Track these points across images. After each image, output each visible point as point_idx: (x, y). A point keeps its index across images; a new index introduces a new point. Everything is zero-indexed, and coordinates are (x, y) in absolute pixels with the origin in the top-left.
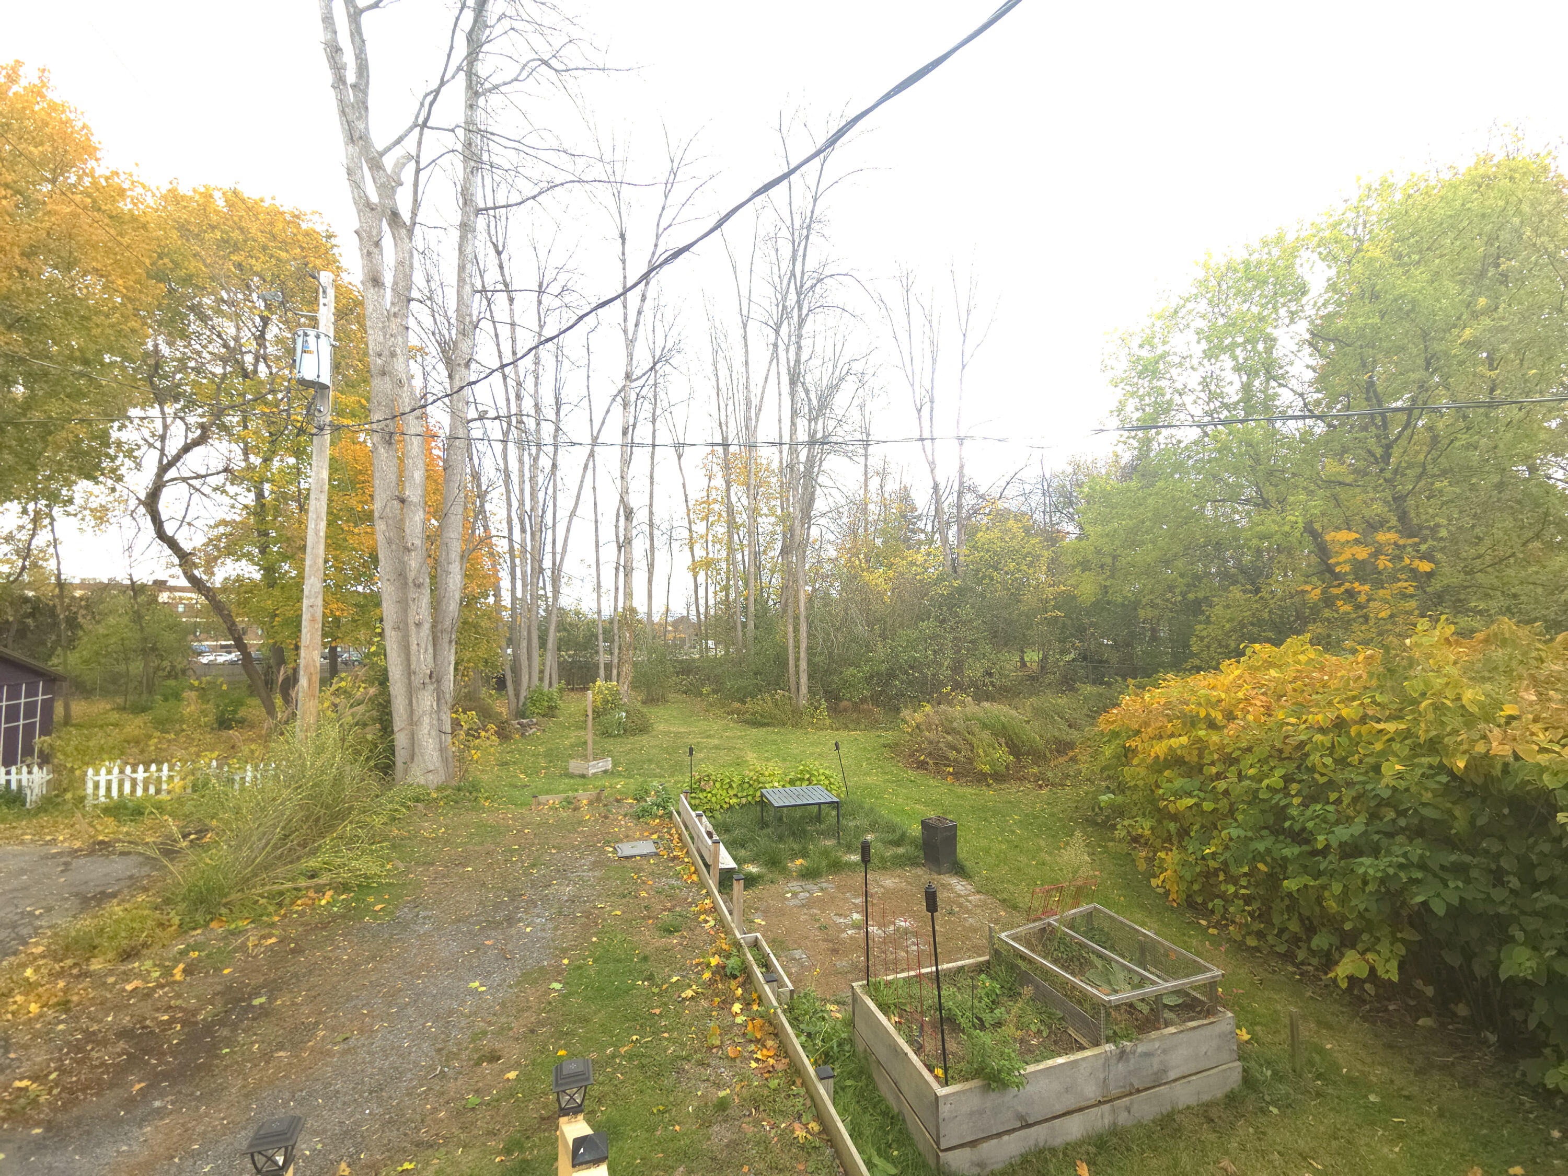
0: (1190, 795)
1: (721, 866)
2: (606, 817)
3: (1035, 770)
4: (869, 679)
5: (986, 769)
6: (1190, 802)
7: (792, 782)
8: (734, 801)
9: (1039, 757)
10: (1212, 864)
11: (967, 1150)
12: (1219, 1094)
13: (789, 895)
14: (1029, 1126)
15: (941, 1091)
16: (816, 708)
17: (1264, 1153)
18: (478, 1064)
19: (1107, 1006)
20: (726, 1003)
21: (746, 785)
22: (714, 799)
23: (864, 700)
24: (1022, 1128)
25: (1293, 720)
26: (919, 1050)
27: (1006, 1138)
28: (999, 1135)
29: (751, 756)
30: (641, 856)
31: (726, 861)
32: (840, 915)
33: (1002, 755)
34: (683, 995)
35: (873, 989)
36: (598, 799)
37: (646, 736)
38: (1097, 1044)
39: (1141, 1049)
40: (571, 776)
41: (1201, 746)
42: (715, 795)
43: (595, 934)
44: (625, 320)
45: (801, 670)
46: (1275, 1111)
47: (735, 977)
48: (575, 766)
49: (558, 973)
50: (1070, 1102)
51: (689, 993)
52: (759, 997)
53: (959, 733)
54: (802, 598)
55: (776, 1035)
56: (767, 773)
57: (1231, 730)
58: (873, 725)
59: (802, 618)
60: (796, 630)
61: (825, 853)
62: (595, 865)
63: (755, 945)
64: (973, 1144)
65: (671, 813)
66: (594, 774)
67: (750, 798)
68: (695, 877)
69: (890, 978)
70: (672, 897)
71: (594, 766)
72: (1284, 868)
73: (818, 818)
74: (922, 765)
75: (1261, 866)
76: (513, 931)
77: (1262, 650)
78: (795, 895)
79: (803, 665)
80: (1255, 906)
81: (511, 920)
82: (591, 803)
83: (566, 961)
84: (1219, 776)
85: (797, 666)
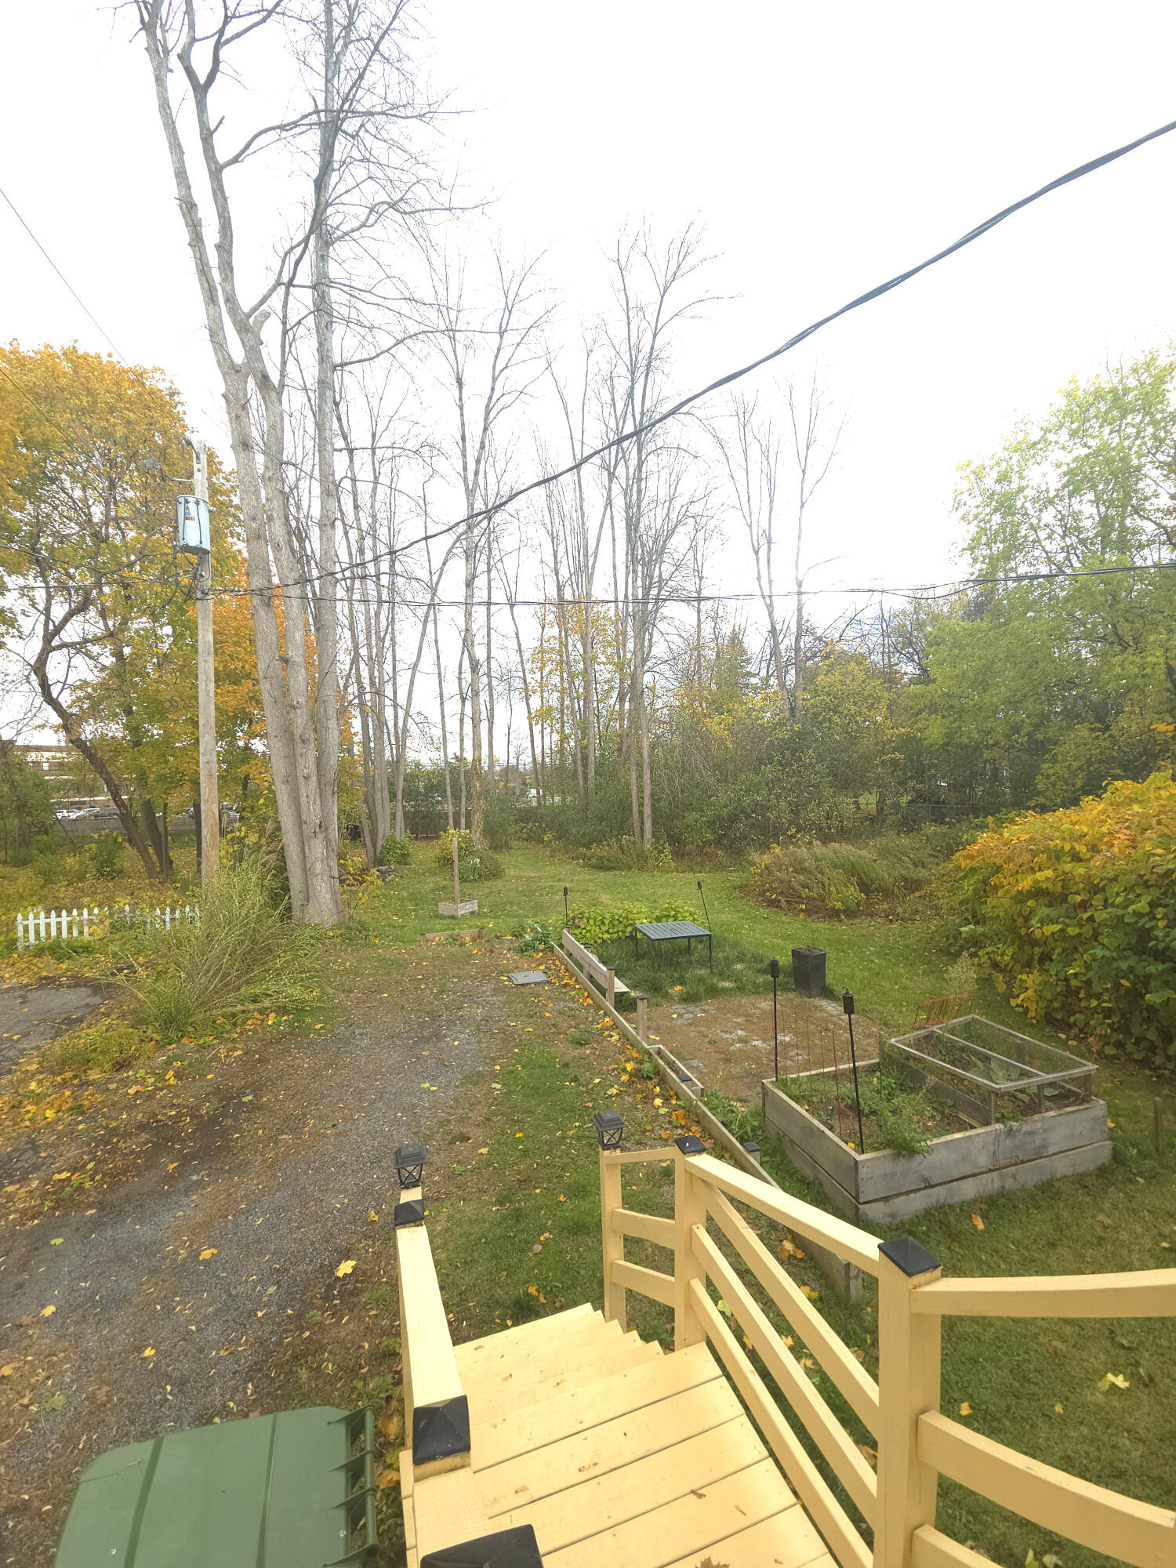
0: (1052, 922)
1: (616, 990)
2: (492, 952)
3: (885, 906)
4: (711, 824)
5: (839, 905)
6: (1058, 927)
7: (658, 919)
8: (606, 936)
9: (888, 894)
10: (1074, 983)
11: (881, 1204)
12: (1092, 1167)
13: (675, 1016)
14: (932, 1186)
15: (860, 1158)
16: (660, 852)
17: (1135, 1211)
18: (452, 1142)
19: (998, 1094)
20: (648, 1099)
21: (616, 922)
22: (588, 935)
23: (707, 843)
24: (926, 1188)
25: (1160, 851)
26: (831, 1129)
27: (913, 1195)
28: (908, 1193)
29: (605, 898)
30: (535, 983)
31: (620, 986)
32: (726, 1032)
33: (853, 893)
34: (609, 1093)
35: (783, 1085)
36: (480, 936)
37: (500, 881)
38: (986, 1123)
39: (1025, 1128)
40: (442, 917)
41: (1066, 880)
42: (590, 931)
43: (517, 1046)
44: (465, 469)
45: (645, 816)
46: (1142, 1181)
47: (650, 1079)
48: (444, 908)
49: (494, 1077)
50: (967, 1170)
51: (613, 1091)
52: (676, 1094)
53: (810, 872)
54: (645, 744)
55: (698, 1122)
56: (635, 911)
57: (1098, 861)
58: (720, 867)
59: (646, 766)
60: (640, 777)
61: (701, 980)
62: (496, 991)
63: (659, 1052)
64: (886, 1199)
65: (553, 947)
66: (463, 915)
67: (620, 934)
68: (589, 1001)
69: (794, 1076)
70: (574, 1018)
71: (462, 908)
72: (1146, 984)
73: (688, 950)
74: (773, 904)
75: (1124, 982)
76: (443, 1045)
77: (1124, 787)
78: (680, 1015)
79: (647, 811)
80: (1115, 1019)
81: (438, 1036)
82: (473, 940)
83: (498, 1067)
84: (1084, 905)
85: (641, 813)
